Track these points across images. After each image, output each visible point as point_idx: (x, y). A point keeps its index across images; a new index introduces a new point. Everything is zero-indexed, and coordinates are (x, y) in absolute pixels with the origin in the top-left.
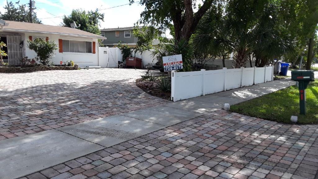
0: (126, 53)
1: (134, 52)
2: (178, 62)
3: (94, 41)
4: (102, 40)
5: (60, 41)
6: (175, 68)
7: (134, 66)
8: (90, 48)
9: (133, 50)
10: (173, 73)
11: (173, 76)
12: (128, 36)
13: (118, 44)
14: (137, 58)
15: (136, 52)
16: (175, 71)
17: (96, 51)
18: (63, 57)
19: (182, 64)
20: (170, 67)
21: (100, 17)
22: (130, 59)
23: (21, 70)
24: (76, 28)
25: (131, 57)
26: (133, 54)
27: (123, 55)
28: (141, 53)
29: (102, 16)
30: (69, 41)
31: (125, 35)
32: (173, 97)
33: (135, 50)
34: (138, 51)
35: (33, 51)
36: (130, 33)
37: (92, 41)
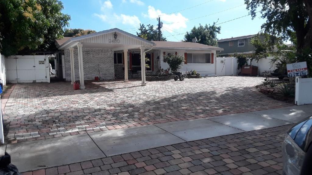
0: (242, 62)
1: (250, 60)
2: (302, 69)
3: (212, 53)
4: (219, 51)
5: (186, 54)
6: (299, 74)
7: (249, 74)
8: (208, 59)
9: (248, 58)
10: (297, 79)
11: (297, 82)
12: (242, 45)
13: (233, 54)
14: (253, 66)
15: (251, 60)
16: (299, 77)
17: (214, 62)
18: (187, 68)
19: (307, 71)
20: (294, 74)
21: (217, 30)
22: (245, 68)
23: (159, 79)
24: (197, 42)
25: (247, 65)
26: (249, 62)
27: (238, 63)
28: (258, 61)
29: (219, 29)
30: (192, 54)
31: (238, 45)
32: (297, 102)
33: (251, 58)
34: (254, 60)
35: (167, 64)
36: (243, 42)
37: (211, 53)
